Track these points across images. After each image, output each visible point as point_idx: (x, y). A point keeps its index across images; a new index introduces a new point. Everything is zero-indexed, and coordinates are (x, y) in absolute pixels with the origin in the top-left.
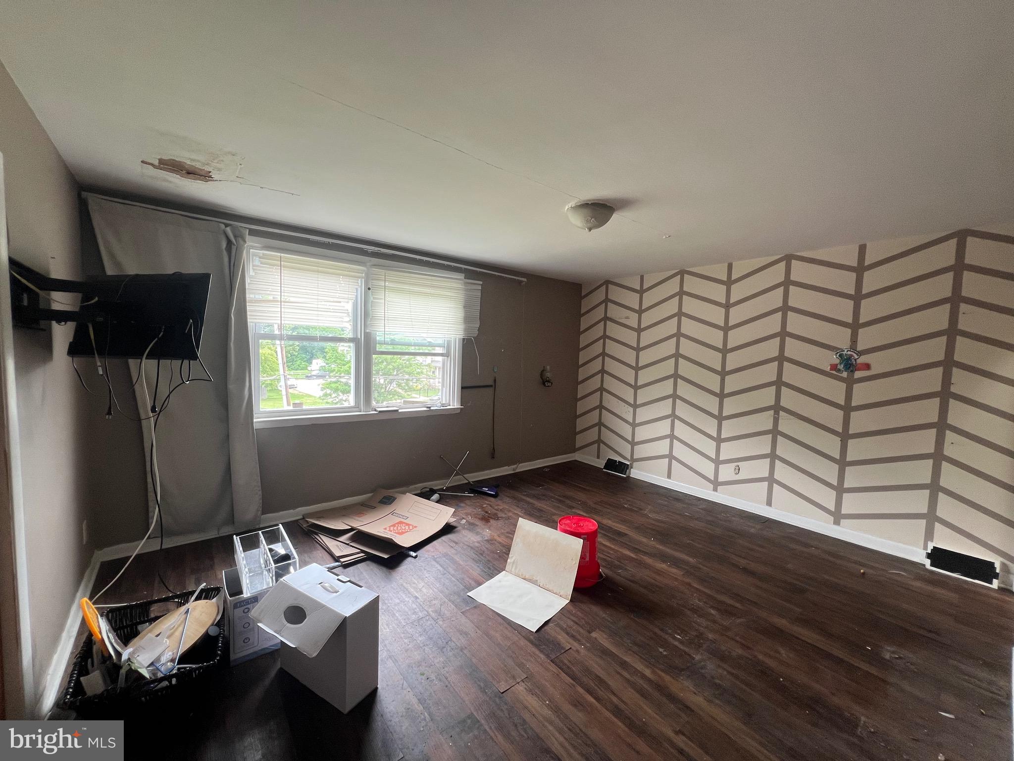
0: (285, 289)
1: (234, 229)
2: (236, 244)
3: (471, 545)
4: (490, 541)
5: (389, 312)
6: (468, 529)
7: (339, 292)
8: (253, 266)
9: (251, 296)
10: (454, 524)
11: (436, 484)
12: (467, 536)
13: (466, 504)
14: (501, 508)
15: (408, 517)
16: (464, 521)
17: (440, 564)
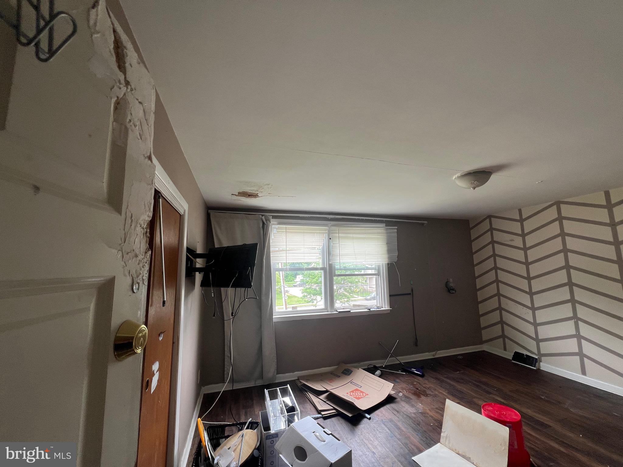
0: (288, 243)
1: (266, 217)
2: (266, 224)
3: (409, 415)
4: (423, 414)
5: (342, 251)
6: (405, 401)
7: (315, 242)
8: (274, 233)
9: (273, 249)
10: (394, 396)
11: (378, 363)
12: (404, 407)
13: (400, 380)
14: (428, 386)
15: (361, 387)
16: (401, 394)
17: (388, 428)
